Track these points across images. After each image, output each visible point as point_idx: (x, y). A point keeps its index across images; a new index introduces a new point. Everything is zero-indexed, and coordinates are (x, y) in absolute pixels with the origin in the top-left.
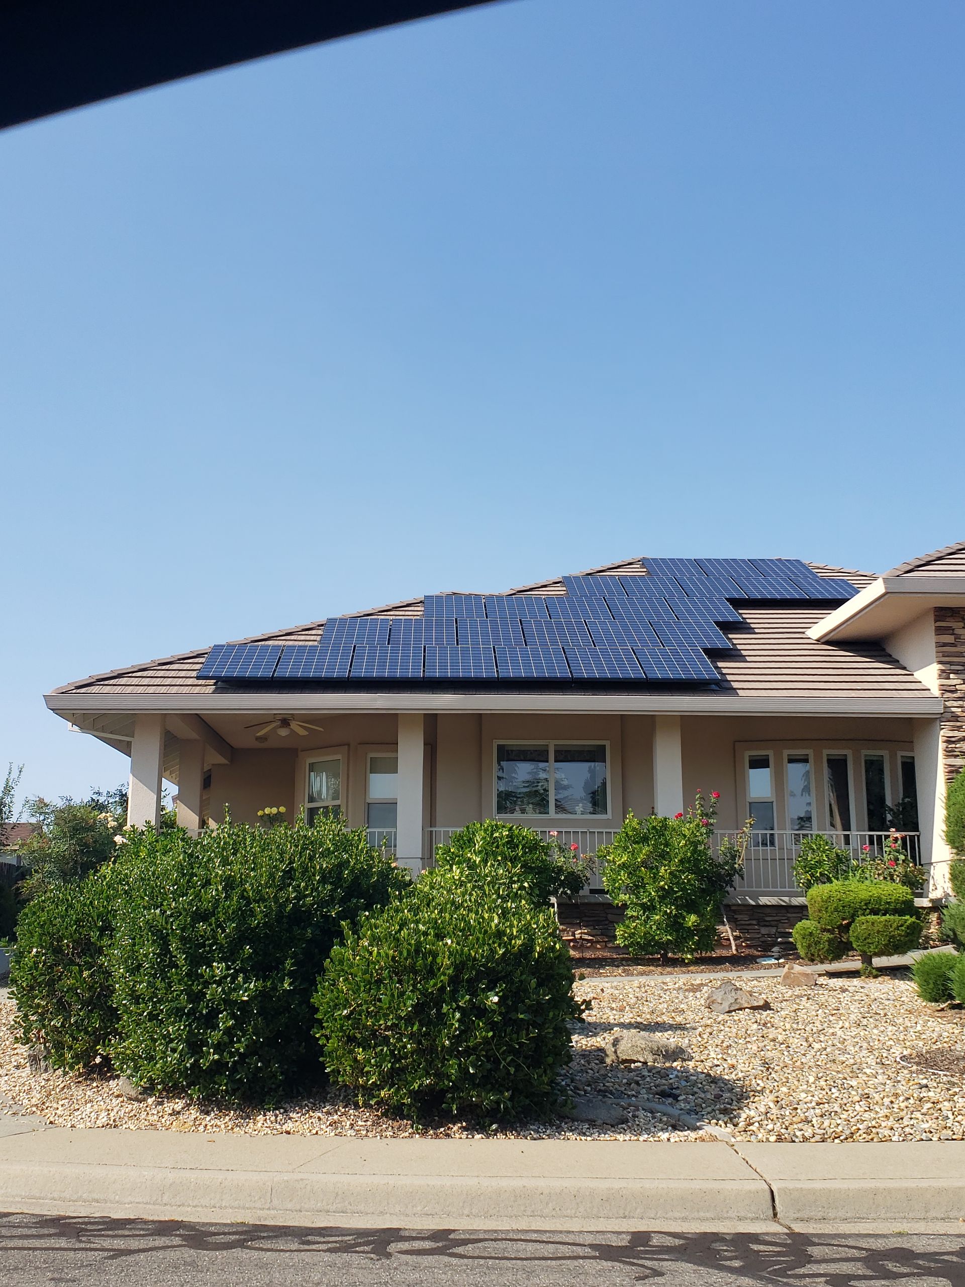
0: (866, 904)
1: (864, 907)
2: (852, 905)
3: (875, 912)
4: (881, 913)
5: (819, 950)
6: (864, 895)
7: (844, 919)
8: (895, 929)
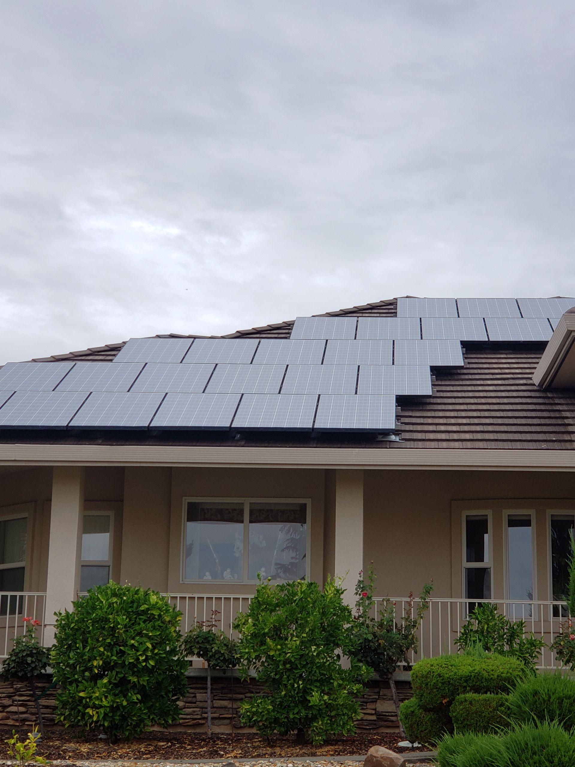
0: (466, 681)
1: (465, 684)
2: (452, 682)
3: (477, 690)
4: (482, 691)
5: (422, 731)
6: (465, 670)
7: (444, 697)
8: (494, 710)
